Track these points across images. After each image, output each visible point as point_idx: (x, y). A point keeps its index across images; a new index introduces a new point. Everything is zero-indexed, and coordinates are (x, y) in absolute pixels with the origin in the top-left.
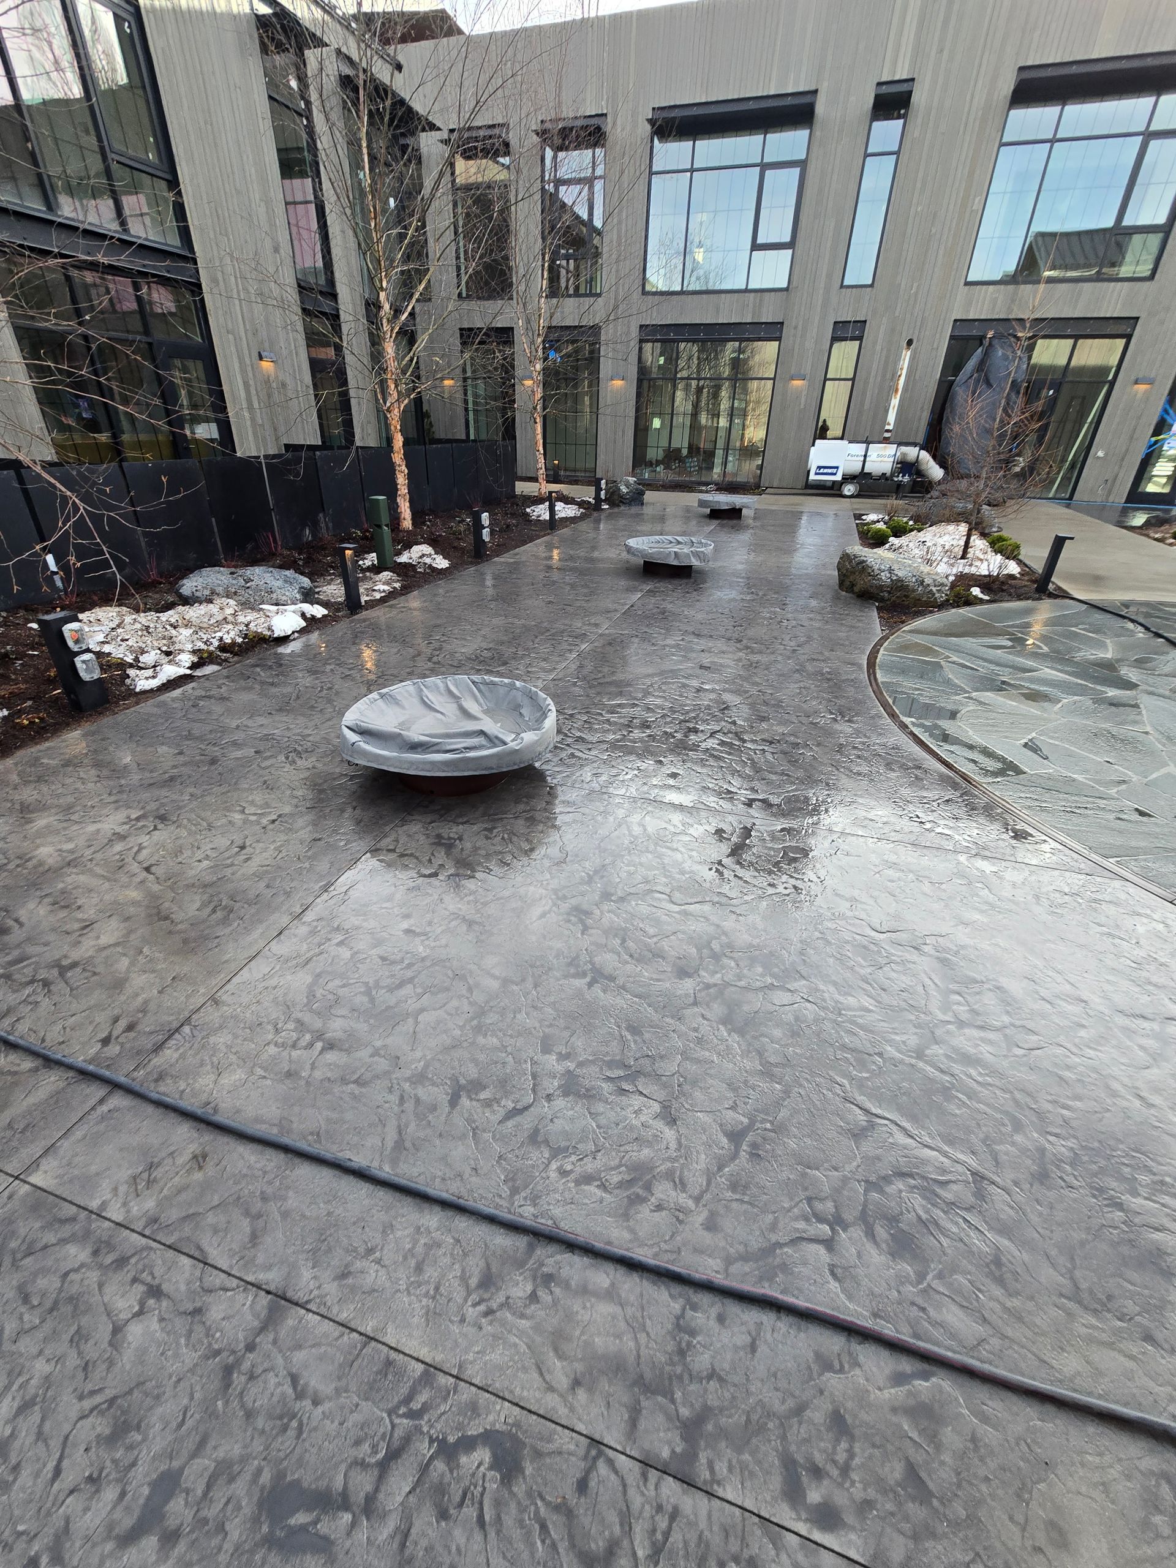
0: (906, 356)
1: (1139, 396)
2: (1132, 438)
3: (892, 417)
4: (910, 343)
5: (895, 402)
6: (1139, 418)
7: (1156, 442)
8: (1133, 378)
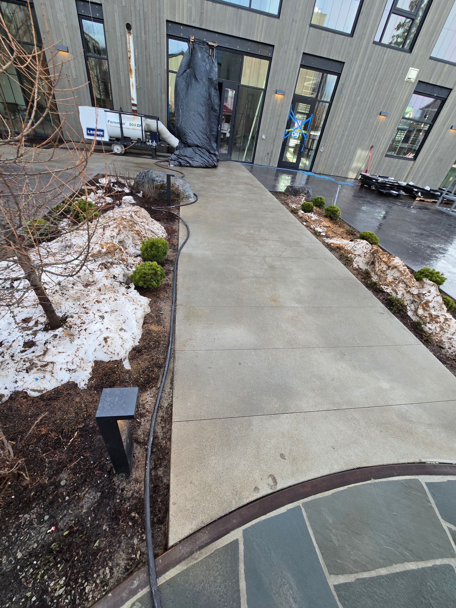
0: (130, 39)
1: (278, 102)
2: (277, 129)
3: (134, 94)
4: (129, 27)
5: (133, 80)
6: (280, 117)
7: (288, 132)
8: (274, 90)
